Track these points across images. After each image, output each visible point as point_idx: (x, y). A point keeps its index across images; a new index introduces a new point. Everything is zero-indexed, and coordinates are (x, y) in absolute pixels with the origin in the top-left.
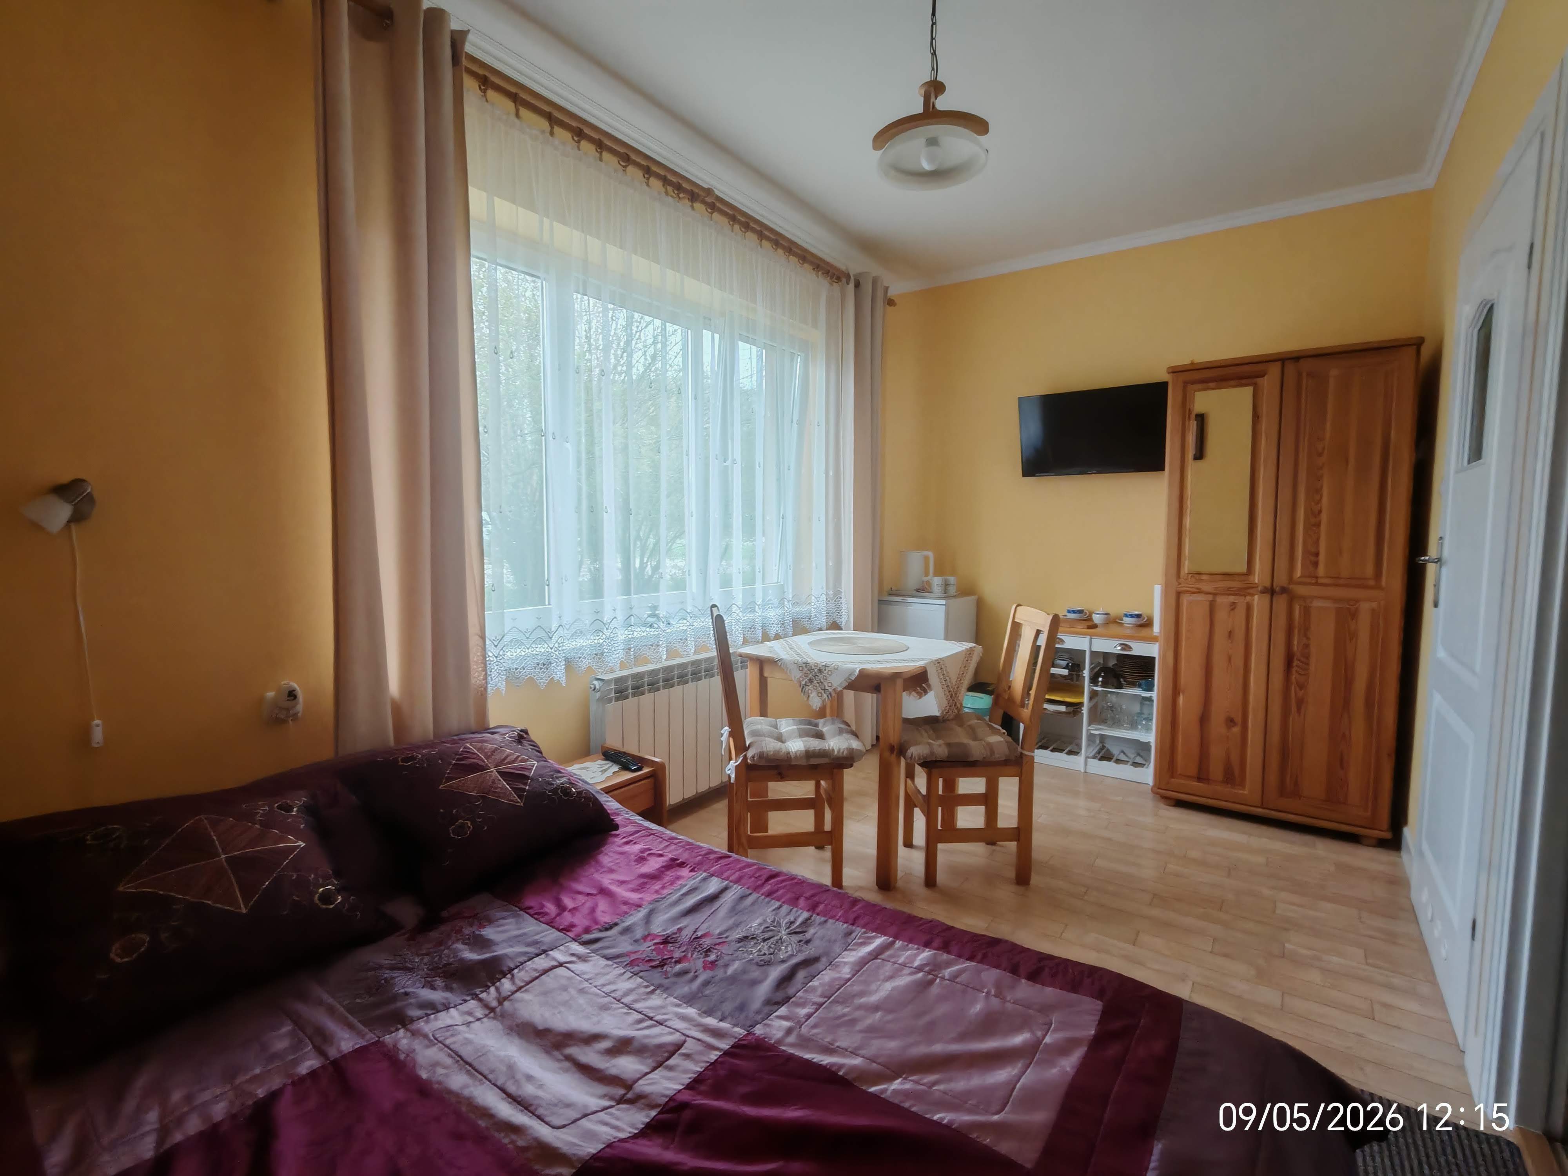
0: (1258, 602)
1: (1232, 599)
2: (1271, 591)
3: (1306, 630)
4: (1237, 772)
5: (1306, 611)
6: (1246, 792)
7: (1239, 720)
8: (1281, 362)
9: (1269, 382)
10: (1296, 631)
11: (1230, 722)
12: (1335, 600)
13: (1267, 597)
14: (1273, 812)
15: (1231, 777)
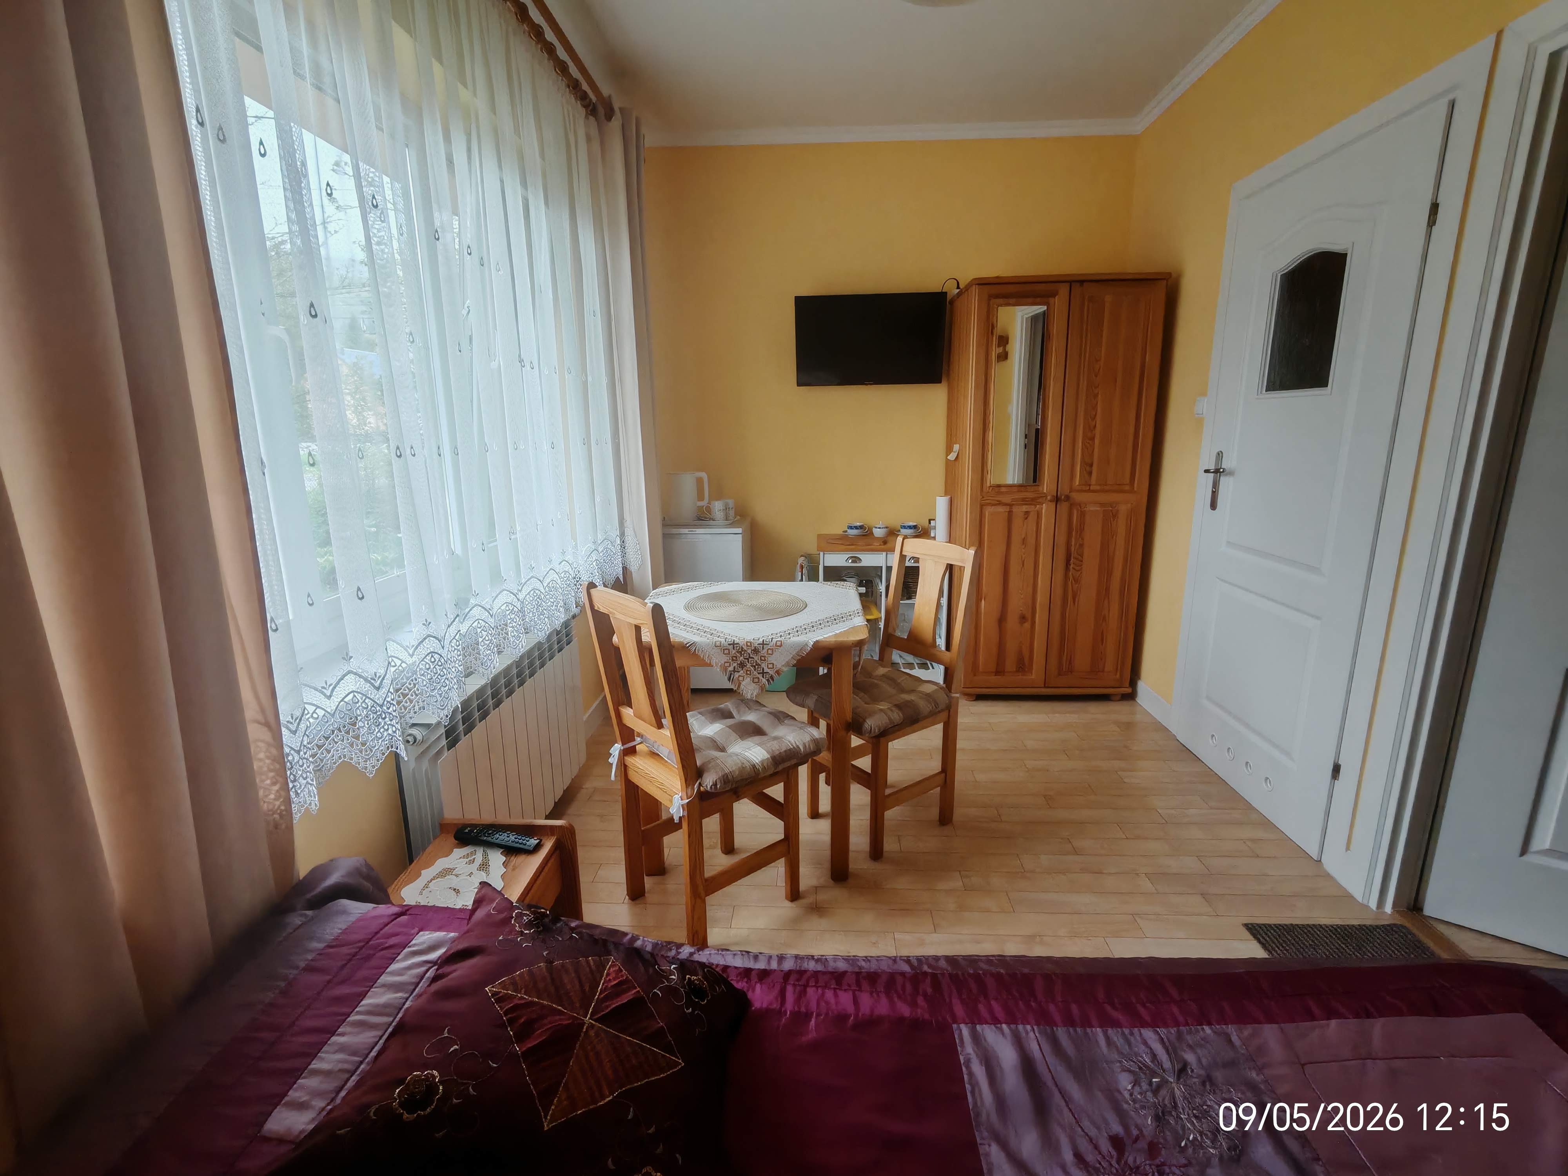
0: (1046, 509)
1: (1025, 508)
2: (1057, 500)
3: (1081, 530)
4: (1026, 660)
5: (1082, 514)
6: (1033, 677)
7: (1029, 615)
8: (1069, 284)
9: (1059, 302)
10: (1074, 533)
11: (1023, 618)
12: (1102, 505)
13: (1053, 505)
14: (1053, 690)
15: (1023, 666)
